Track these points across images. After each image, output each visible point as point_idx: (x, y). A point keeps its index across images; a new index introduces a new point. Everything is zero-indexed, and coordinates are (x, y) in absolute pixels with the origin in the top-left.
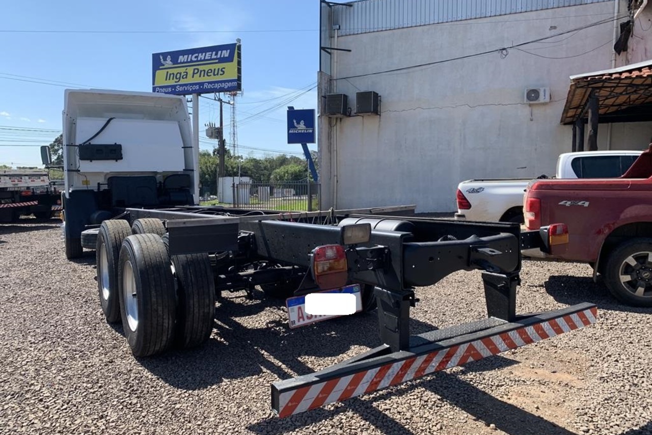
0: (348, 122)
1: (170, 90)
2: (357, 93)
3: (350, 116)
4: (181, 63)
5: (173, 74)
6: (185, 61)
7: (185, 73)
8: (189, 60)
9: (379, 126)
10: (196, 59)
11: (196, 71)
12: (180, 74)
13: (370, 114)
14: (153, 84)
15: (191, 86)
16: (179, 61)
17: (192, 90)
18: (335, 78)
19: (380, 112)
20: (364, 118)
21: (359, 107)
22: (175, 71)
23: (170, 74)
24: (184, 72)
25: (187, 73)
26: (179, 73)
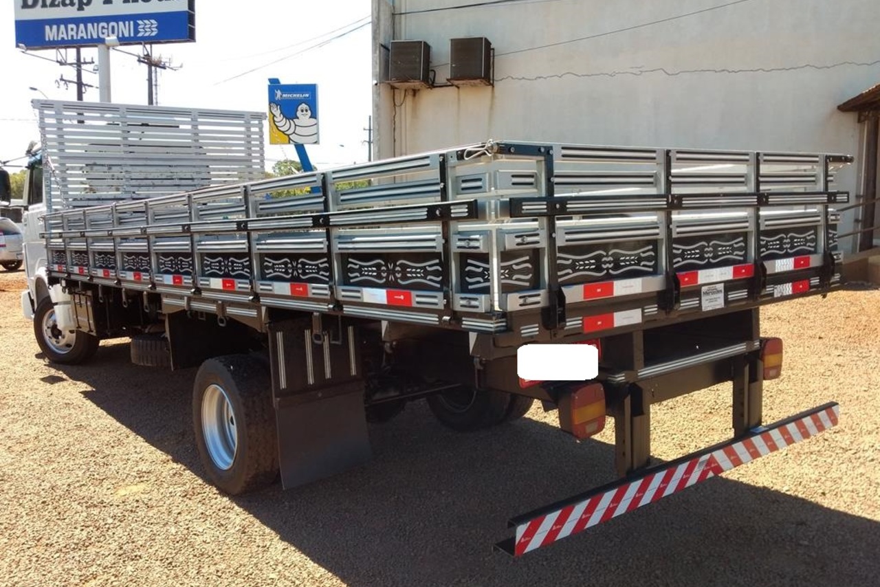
0: (430, 98)
2: (452, 40)
3: (432, 85)
9: (491, 108)
13: (478, 81)
18: (403, 12)
19: (493, 80)
20: (461, 90)
21: (454, 67)
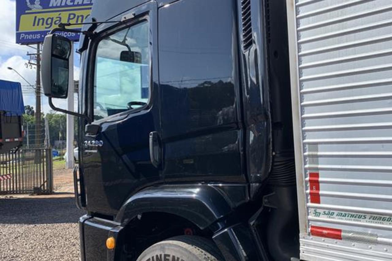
1: (38, 36)
4: (53, 7)
5: (43, 19)
6: (59, 5)
7: (58, 19)
8: (63, 4)
10: (72, 4)
11: (72, 16)
12: (52, 19)
14: (17, 29)
15: (66, 33)
16: (51, 5)
17: (67, 36)
22: (45, 16)
23: (39, 20)
24: (57, 17)
25: (60, 18)
26: (50, 18)
